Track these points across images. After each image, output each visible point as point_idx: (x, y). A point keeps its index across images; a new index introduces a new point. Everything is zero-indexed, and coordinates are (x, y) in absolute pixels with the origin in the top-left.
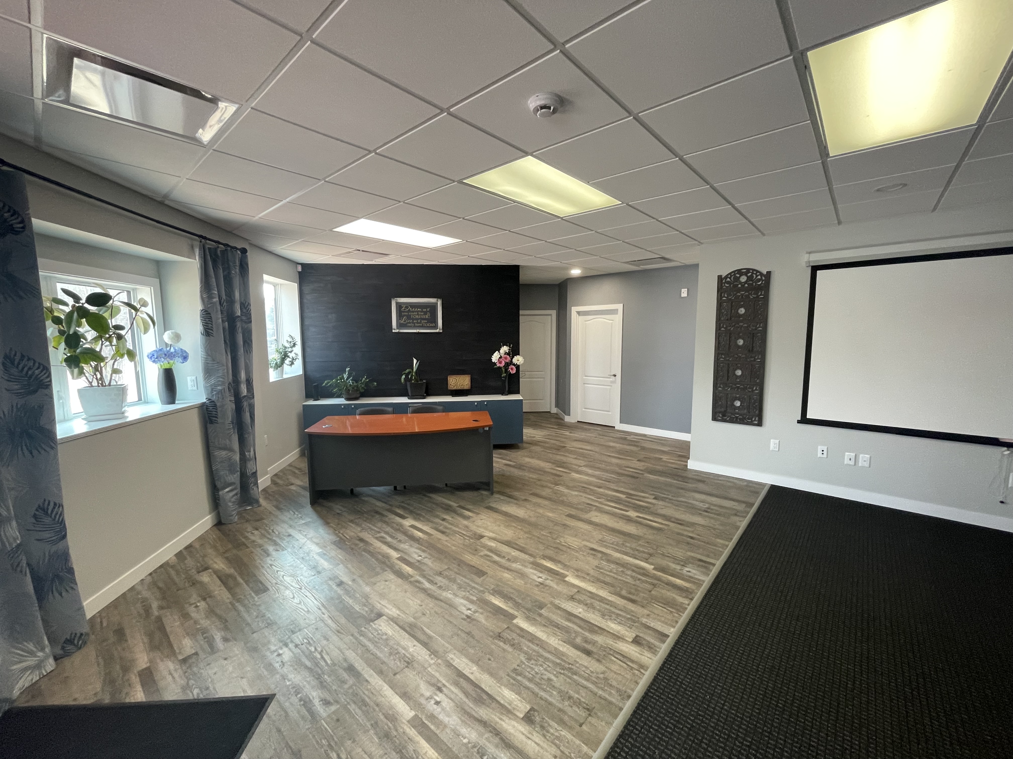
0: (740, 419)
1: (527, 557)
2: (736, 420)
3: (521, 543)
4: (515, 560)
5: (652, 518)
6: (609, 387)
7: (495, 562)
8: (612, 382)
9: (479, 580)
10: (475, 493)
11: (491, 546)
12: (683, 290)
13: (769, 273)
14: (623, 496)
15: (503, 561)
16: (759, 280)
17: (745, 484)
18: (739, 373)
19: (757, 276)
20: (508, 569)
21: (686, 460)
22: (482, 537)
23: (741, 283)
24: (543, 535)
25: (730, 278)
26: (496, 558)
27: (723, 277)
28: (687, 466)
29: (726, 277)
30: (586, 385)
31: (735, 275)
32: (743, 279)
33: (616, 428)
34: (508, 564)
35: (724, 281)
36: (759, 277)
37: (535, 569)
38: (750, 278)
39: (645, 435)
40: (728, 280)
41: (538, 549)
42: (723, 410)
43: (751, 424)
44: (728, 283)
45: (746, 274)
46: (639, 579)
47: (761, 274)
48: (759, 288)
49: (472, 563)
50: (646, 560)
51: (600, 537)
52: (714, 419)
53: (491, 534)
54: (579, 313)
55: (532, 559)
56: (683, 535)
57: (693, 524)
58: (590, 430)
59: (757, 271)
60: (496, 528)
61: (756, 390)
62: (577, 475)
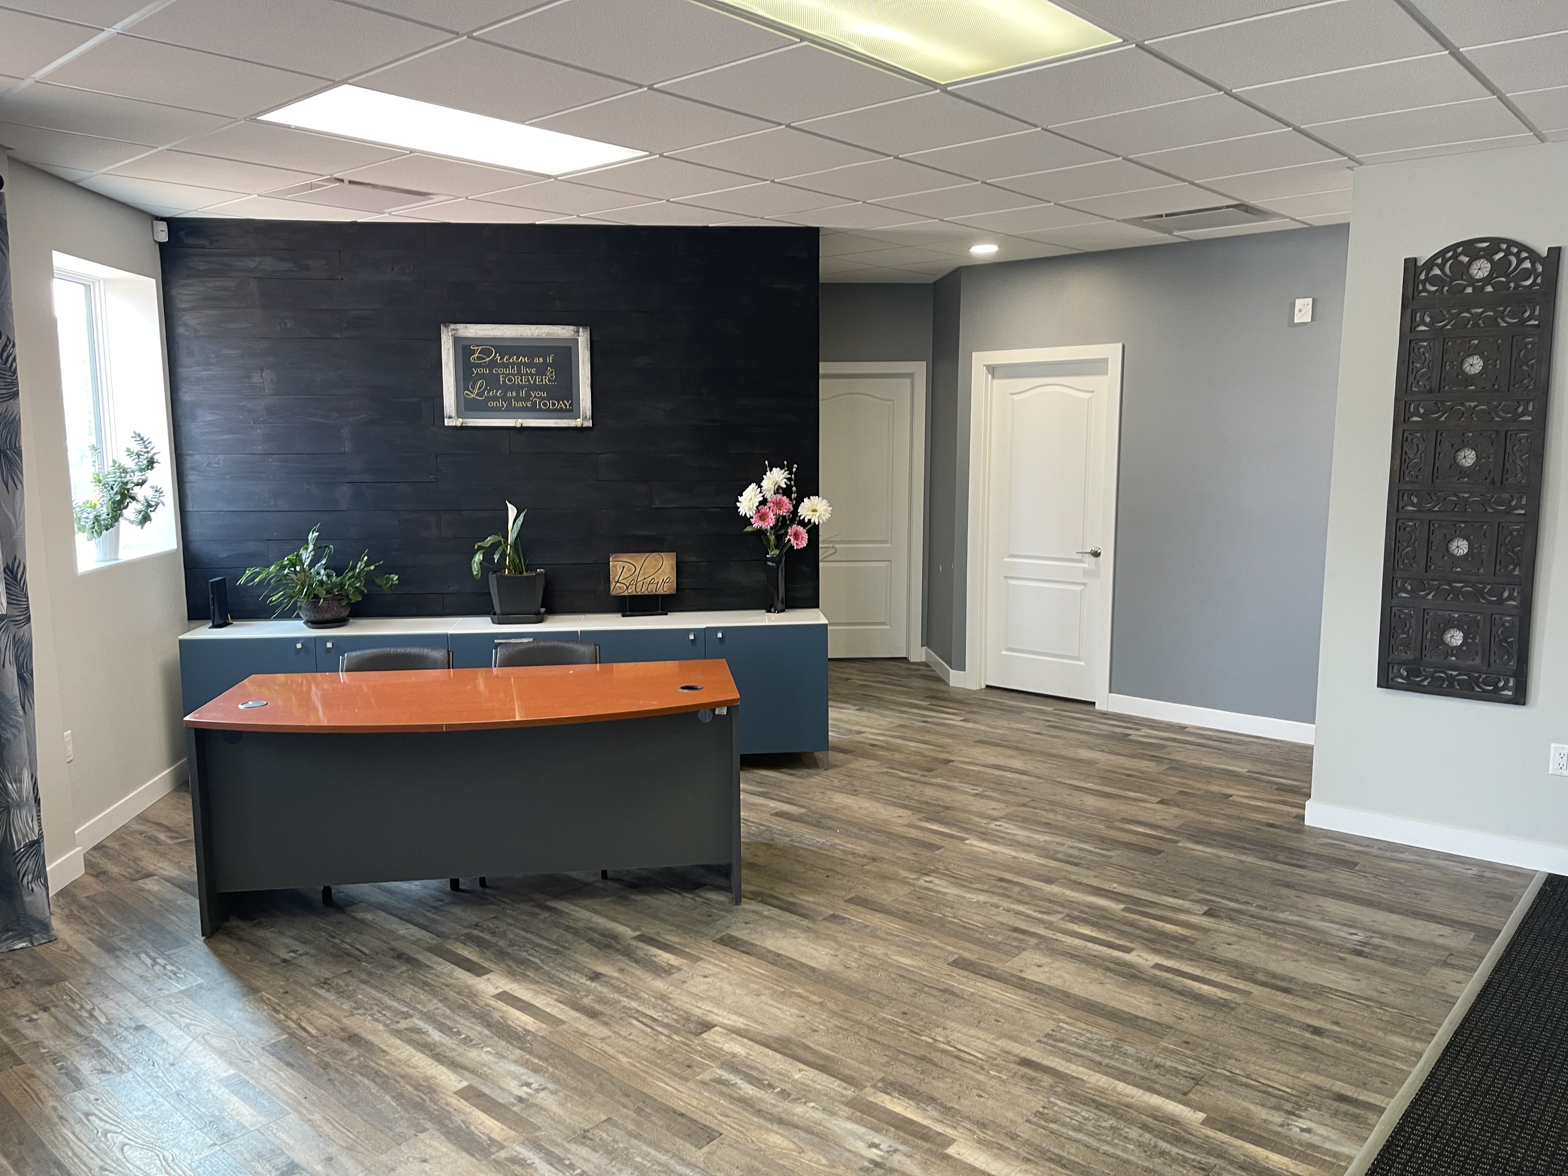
0: (1460, 682)
1: (835, 1085)
2: (1451, 685)
3: (820, 1043)
4: (804, 1094)
5: (1198, 972)
6: (1080, 588)
7: (745, 1102)
8: (1086, 573)
9: (699, 1155)
10: (689, 899)
11: (734, 1055)
12: (1299, 303)
13: (1555, 253)
14: (1116, 907)
15: (768, 1098)
16: (1527, 274)
17: (1475, 871)
18: (1460, 547)
19: (1520, 261)
20: (781, 1121)
21: (1298, 800)
22: (707, 1026)
23: (1472, 281)
24: (883, 1019)
25: (1441, 267)
26: (748, 1089)
27: (1421, 263)
28: (1302, 818)
29: (1431, 263)
30: (1011, 582)
31: (1455, 257)
32: (1481, 269)
33: (1097, 707)
34: (782, 1107)
35: (1423, 277)
36: (1527, 265)
37: (860, 1122)
38: (1499, 268)
39: (1181, 728)
40: (1437, 271)
41: (868, 1062)
42: (1410, 656)
43: (1493, 696)
44: (1434, 280)
45: (1488, 254)
46: (1162, 1153)
47: (1533, 255)
48: (1524, 299)
49: (679, 1106)
50: (1182, 1097)
51: (1049, 1026)
52: (1385, 681)
53: (734, 1017)
54: (993, 370)
55: (850, 1093)
56: (1289, 1022)
57: (1318, 991)
58: (1020, 711)
59: (1522, 247)
60: (747, 1000)
61: (1510, 597)
62: (984, 845)
